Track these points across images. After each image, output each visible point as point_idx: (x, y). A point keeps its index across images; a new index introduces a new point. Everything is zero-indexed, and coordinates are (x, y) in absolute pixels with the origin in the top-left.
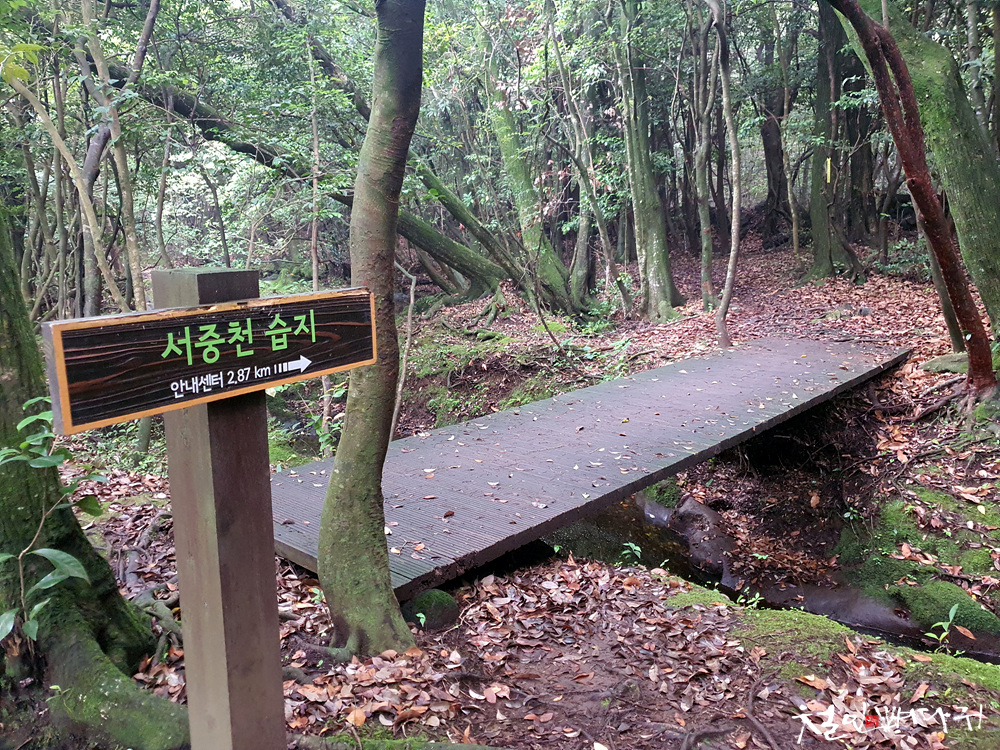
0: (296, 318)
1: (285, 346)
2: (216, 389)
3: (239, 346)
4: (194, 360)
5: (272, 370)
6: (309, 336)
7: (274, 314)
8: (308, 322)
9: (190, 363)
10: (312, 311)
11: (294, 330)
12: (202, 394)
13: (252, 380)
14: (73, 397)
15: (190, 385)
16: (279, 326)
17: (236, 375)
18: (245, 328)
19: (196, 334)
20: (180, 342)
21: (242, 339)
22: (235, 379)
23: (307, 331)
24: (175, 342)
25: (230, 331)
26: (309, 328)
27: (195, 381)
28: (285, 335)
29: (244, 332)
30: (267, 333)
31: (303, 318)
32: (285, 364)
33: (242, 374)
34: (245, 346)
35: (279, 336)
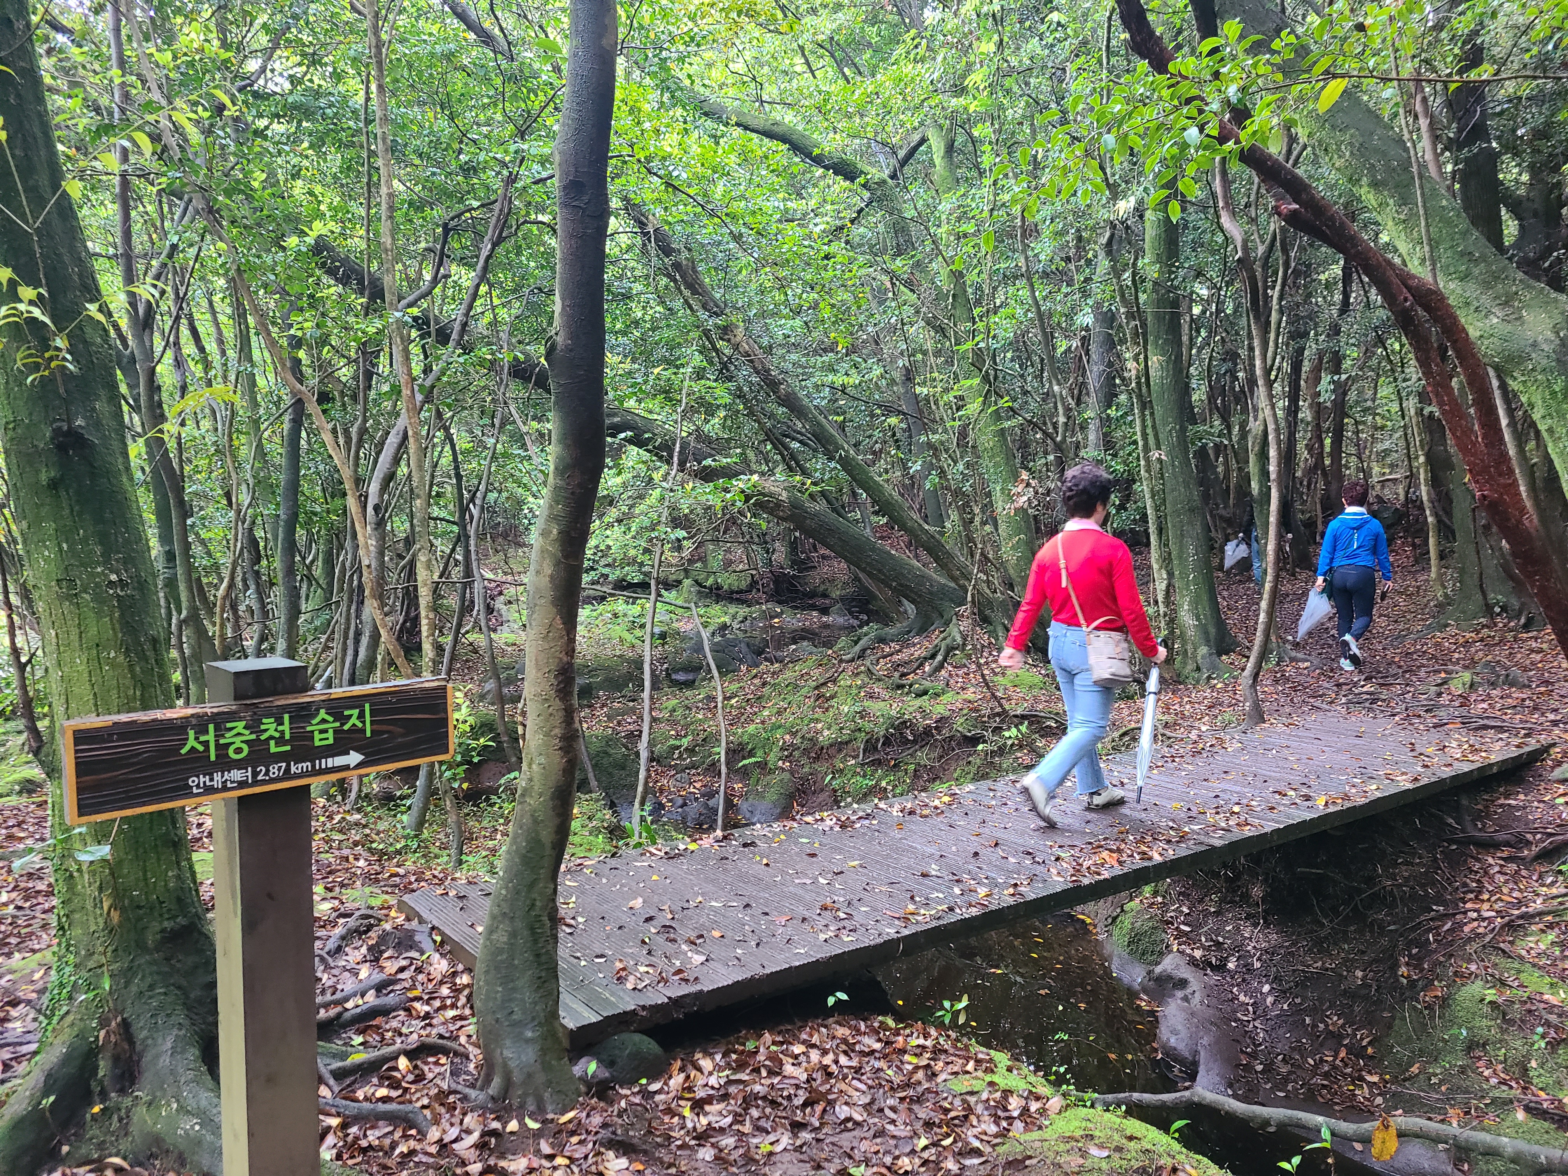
0: (346, 713)
1: (331, 741)
2: (242, 784)
3: (272, 743)
4: (217, 756)
5: (313, 766)
6: (363, 731)
7: (318, 710)
8: (361, 716)
9: (213, 758)
10: (367, 706)
11: (342, 725)
12: (225, 789)
13: (288, 775)
14: (80, 790)
15: (212, 780)
16: (324, 721)
17: (268, 771)
18: (282, 724)
19: (220, 731)
20: (202, 738)
21: (277, 735)
22: (267, 774)
23: (360, 725)
24: (196, 739)
25: (263, 727)
26: (364, 722)
27: (217, 777)
28: (331, 731)
29: (280, 728)
30: (309, 729)
31: (355, 712)
32: (330, 760)
33: (275, 771)
34: (280, 741)
35: (322, 732)
